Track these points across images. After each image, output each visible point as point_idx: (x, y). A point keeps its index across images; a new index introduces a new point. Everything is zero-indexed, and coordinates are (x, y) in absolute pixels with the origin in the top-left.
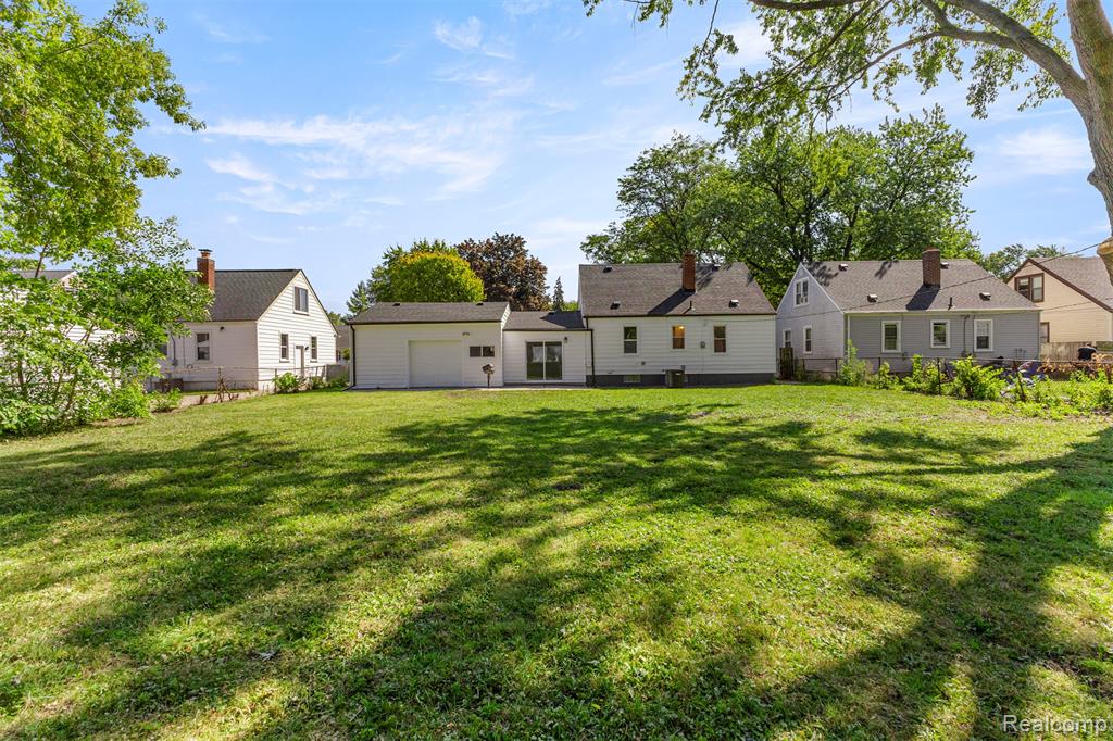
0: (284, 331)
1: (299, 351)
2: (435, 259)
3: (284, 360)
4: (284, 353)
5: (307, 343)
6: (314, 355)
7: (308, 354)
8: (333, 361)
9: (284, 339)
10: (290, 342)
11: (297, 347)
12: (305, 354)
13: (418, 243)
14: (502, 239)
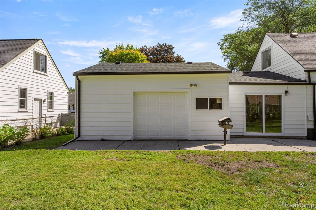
0: (24, 86)
1: (38, 103)
2: (128, 53)
3: (23, 110)
4: (23, 104)
5: (44, 96)
6: (51, 106)
7: (45, 106)
8: (66, 111)
9: (23, 93)
10: (28, 95)
11: (36, 100)
12: (43, 105)
13: (118, 46)
14: (161, 46)
